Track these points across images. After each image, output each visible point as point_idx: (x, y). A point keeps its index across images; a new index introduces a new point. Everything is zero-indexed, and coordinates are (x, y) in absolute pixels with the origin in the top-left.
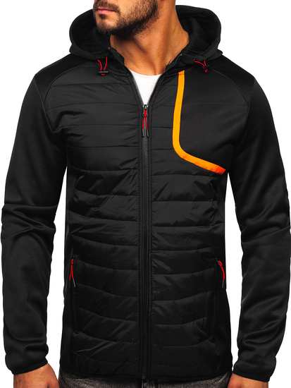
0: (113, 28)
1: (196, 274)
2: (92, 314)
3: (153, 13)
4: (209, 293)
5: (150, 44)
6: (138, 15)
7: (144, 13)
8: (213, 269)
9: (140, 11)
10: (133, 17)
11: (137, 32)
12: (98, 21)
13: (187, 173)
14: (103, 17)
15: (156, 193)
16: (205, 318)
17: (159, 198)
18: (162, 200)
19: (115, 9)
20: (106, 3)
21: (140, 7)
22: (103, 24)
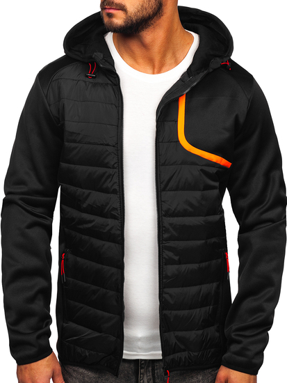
0: (120, 26)
1: (203, 265)
2: (82, 305)
3: (158, 11)
4: (215, 285)
5: (153, 41)
6: (145, 13)
7: (150, 11)
8: (220, 260)
9: (146, 9)
10: (140, 15)
11: (143, 29)
12: (106, 20)
13: (193, 164)
14: (110, 16)
15: (164, 183)
16: (211, 307)
17: (168, 188)
18: (171, 190)
19: (122, 8)
20: (113, 3)
21: (146, 5)
22: (111, 23)
